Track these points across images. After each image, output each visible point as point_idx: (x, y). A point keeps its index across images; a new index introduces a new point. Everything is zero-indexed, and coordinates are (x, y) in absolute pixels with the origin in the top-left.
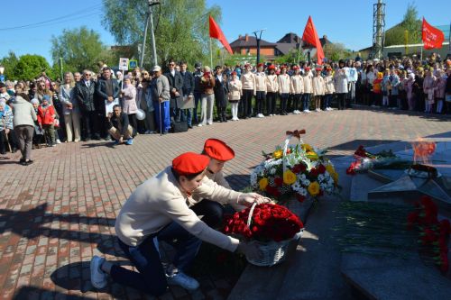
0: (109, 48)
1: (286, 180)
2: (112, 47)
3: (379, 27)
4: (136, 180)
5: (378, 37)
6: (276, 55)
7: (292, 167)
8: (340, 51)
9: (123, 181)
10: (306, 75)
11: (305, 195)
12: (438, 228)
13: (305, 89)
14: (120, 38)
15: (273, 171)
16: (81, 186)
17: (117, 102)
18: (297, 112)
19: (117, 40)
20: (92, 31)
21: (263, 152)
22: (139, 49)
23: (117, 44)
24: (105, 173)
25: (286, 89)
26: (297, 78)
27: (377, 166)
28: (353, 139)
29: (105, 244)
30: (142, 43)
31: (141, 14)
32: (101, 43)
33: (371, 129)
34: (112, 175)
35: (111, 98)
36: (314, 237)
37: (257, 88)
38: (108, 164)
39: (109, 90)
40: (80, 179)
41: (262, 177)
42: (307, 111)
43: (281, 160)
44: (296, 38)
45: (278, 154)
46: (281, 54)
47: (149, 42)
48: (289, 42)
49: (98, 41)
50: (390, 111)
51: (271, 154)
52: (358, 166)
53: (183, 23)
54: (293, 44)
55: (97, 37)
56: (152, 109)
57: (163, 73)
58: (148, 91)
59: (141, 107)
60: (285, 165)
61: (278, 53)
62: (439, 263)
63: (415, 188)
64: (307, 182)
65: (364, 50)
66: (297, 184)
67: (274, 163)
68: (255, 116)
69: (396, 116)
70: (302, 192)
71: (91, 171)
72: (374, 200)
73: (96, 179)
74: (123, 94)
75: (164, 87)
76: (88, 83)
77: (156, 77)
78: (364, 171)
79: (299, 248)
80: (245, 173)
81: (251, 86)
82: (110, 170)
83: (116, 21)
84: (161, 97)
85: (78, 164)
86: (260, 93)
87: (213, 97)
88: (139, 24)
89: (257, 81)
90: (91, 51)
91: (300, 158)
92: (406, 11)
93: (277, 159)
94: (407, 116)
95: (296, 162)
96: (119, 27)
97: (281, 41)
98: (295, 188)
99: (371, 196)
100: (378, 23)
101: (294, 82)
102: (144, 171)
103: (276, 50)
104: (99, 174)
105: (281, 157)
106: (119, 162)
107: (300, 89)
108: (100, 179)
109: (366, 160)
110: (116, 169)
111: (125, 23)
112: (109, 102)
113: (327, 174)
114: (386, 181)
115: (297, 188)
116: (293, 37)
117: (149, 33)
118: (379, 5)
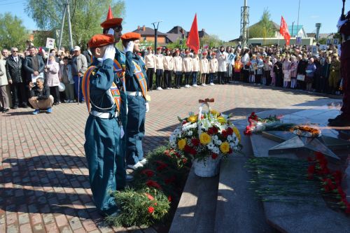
0: (31, 32)
1: (202, 141)
2: (34, 32)
3: (245, 23)
4: (62, 141)
5: (244, 31)
6: (167, 42)
7: (207, 129)
8: (215, 41)
9: (50, 143)
10: (194, 57)
11: (218, 152)
12: (333, 178)
13: (194, 68)
14: (41, 24)
15: (190, 133)
16: (12, 148)
17: (42, 75)
18: (188, 86)
19: (39, 26)
20: (16, 17)
21: (178, 117)
22: (57, 34)
23: (39, 29)
24: (33, 135)
25: (179, 69)
26: (188, 59)
27: (268, 129)
28: (234, 107)
29: (39, 200)
30: (60, 29)
31: (59, 5)
32: (24, 28)
33: (247, 100)
34: (40, 138)
35: (36, 73)
36: (229, 188)
37: (157, 67)
38: (36, 128)
39: (35, 65)
40: (11, 142)
41: (180, 139)
42: (196, 85)
43: (195, 124)
44: (181, 30)
45: (193, 119)
46: (170, 42)
47: (67, 29)
48: (176, 33)
49: (21, 25)
50: (256, 86)
51: (186, 119)
52: (252, 129)
53: (94, 14)
54: (180, 35)
55: (20, 22)
56: (72, 82)
57: (82, 53)
58: (69, 67)
59: (62, 81)
60: (200, 127)
61: (168, 41)
62: (344, 207)
63: (303, 145)
64: (219, 142)
65: (233, 41)
66: (212, 143)
67: (191, 126)
68: (155, 89)
69: (262, 90)
70: (216, 150)
71: (21, 134)
72: (273, 156)
73: (26, 141)
74: (48, 69)
75: (83, 63)
76: (16, 59)
77: (76, 56)
78: (258, 132)
79: (220, 198)
80: (155, 135)
81: (152, 65)
82: (38, 134)
83: (37, 10)
84: (80, 72)
85: (9, 128)
86: (159, 71)
88: (58, 13)
89: (157, 61)
90: (15, 33)
91: (212, 122)
92: (263, 14)
93: (192, 123)
94: (270, 90)
95: (210, 126)
96: (41, 15)
97: (170, 32)
98: (209, 148)
99: (271, 152)
100: (244, 21)
101: (186, 62)
102: (69, 134)
103: (167, 38)
104: (28, 137)
105: (196, 121)
106: (45, 126)
107: (190, 69)
108: (30, 142)
109: (259, 124)
110: (43, 132)
111: (46, 11)
112: (35, 76)
113: (234, 135)
114: (281, 141)
115: (212, 147)
116: (179, 29)
117: (66, 21)
118: (245, 7)
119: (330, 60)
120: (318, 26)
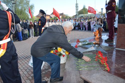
1: (59, 51)
5: (77, 12)
11: (65, 54)
15: (54, 48)
33: (78, 36)
46: (52, 18)
62: (107, 69)
63: (95, 49)
64: (65, 51)
65: (73, 16)
87: (33, 29)
97: (51, 14)
98: (61, 53)
100: (77, 9)
103: (50, 17)
109: (80, 43)
118: (77, 4)
120: (102, 9)
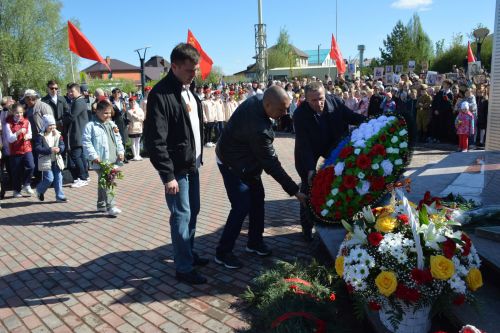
3: (261, 48)
5: (261, 59)
11: (464, 291)
18: (210, 144)
44: (163, 62)
46: (148, 78)
48: (155, 65)
54: (160, 69)
61: (145, 78)
66: (455, 276)
97: (146, 65)
100: (260, 43)
107: (212, 117)
116: (159, 61)
118: (260, 26)
119: (415, 94)
120: (361, 48)
